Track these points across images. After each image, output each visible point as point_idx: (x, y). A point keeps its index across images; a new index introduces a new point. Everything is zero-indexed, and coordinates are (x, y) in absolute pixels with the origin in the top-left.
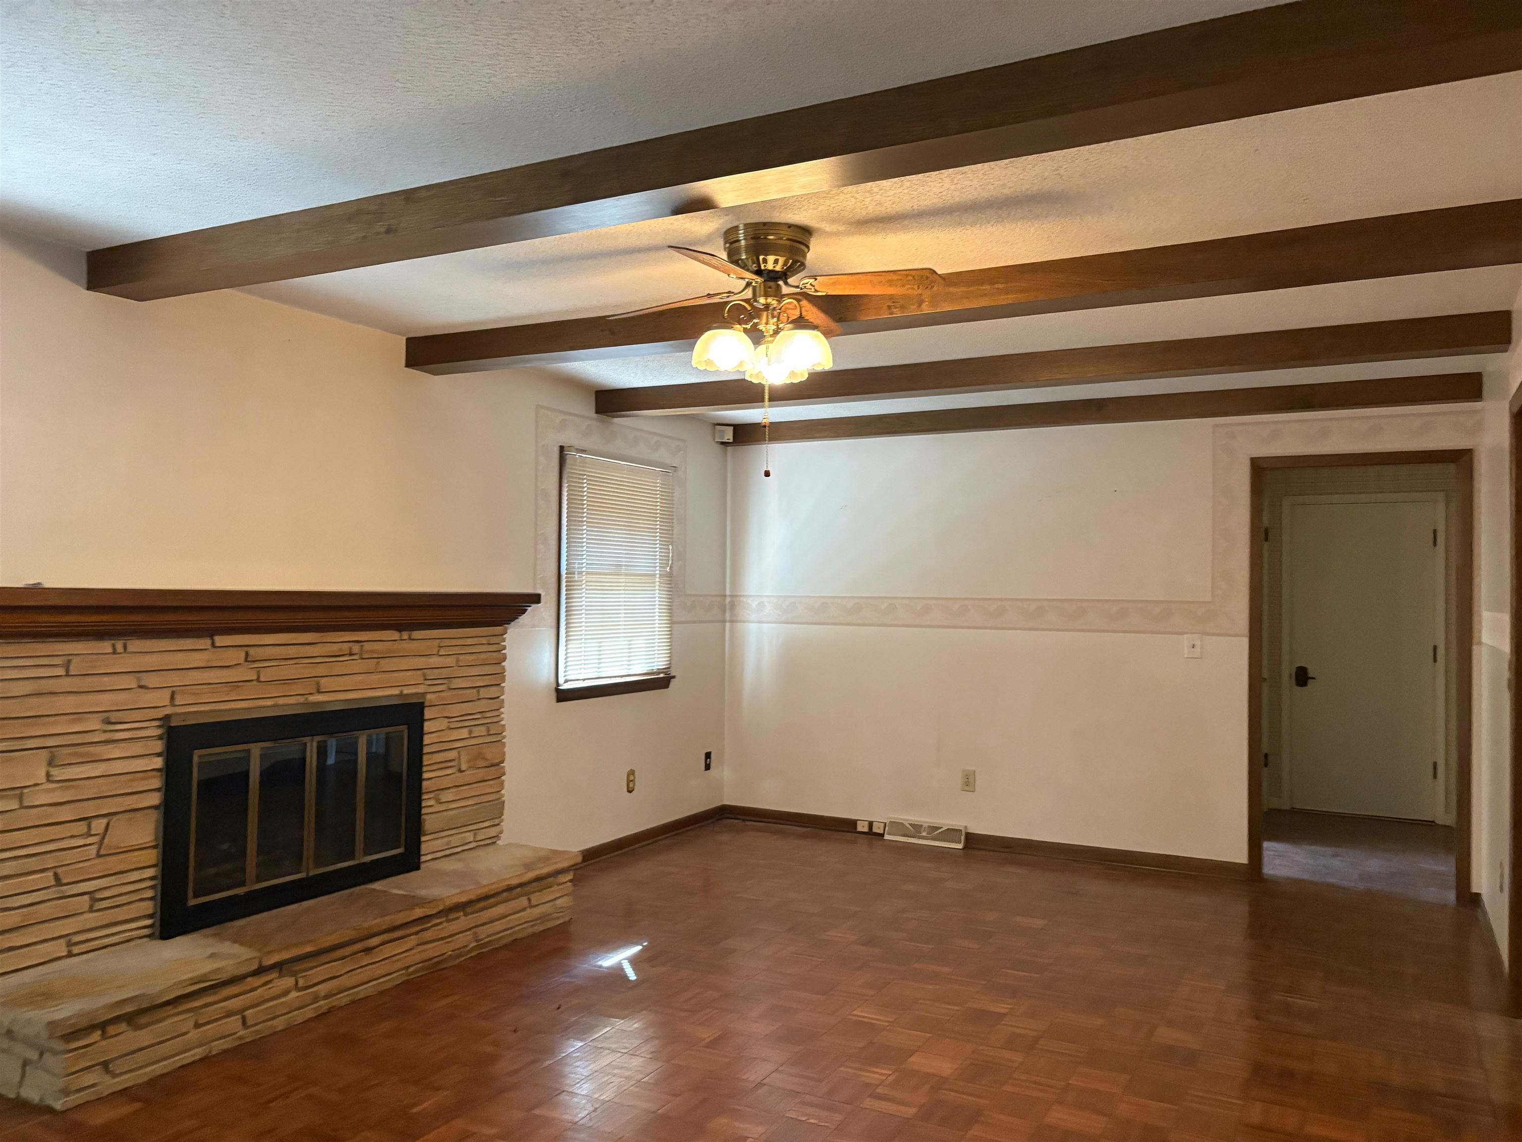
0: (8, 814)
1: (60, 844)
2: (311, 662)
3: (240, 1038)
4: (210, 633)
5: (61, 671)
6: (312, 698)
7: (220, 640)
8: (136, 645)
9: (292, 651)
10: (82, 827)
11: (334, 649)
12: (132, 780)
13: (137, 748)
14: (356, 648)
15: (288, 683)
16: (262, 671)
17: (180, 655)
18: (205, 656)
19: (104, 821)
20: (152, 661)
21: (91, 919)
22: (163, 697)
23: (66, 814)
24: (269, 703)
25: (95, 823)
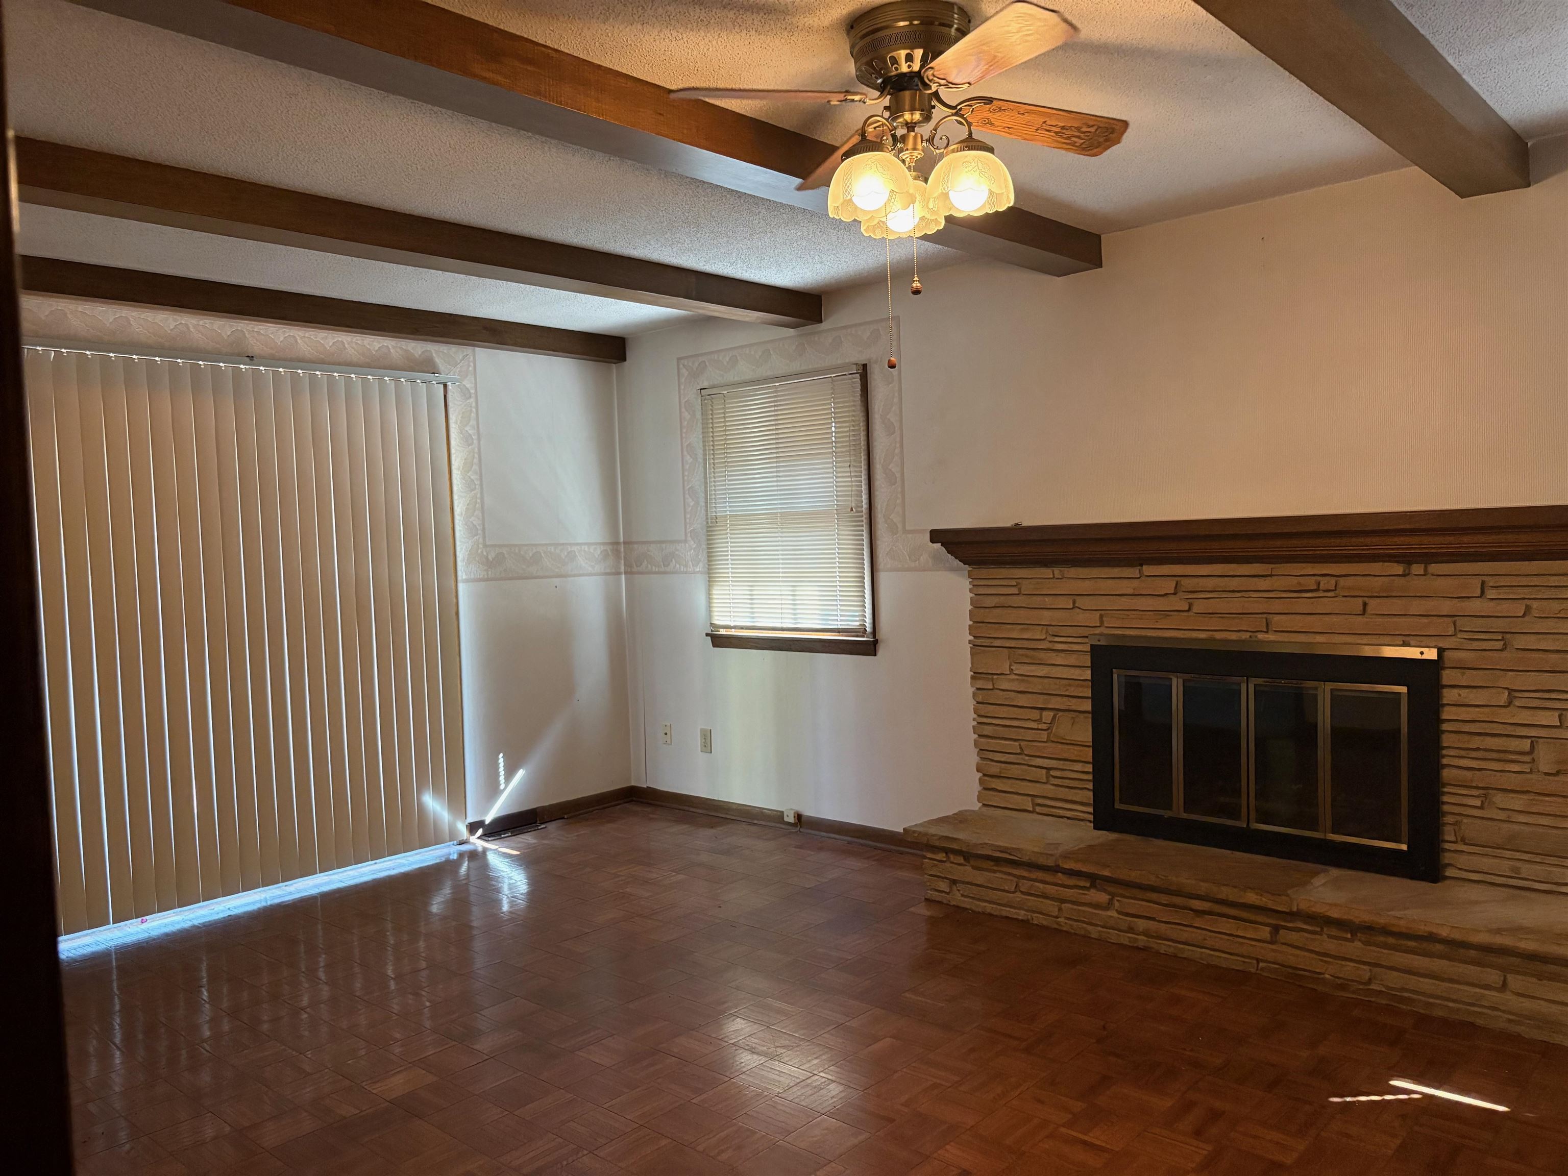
0: (985, 691)
1: (1019, 722)
2: (1260, 596)
3: (1058, 923)
4: (1141, 562)
5: (1015, 590)
6: (1261, 636)
7: (1148, 570)
8: (1073, 572)
9: (1234, 583)
10: (1035, 714)
11: (1292, 582)
12: (1070, 685)
13: (1072, 660)
14: (1330, 583)
15: (1227, 617)
16: (1196, 602)
17: (1110, 581)
18: (1135, 583)
19: (1052, 714)
20: (1086, 586)
21: (1049, 790)
22: (1094, 619)
23: (1022, 700)
24: (1203, 635)
25: (1045, 713)
